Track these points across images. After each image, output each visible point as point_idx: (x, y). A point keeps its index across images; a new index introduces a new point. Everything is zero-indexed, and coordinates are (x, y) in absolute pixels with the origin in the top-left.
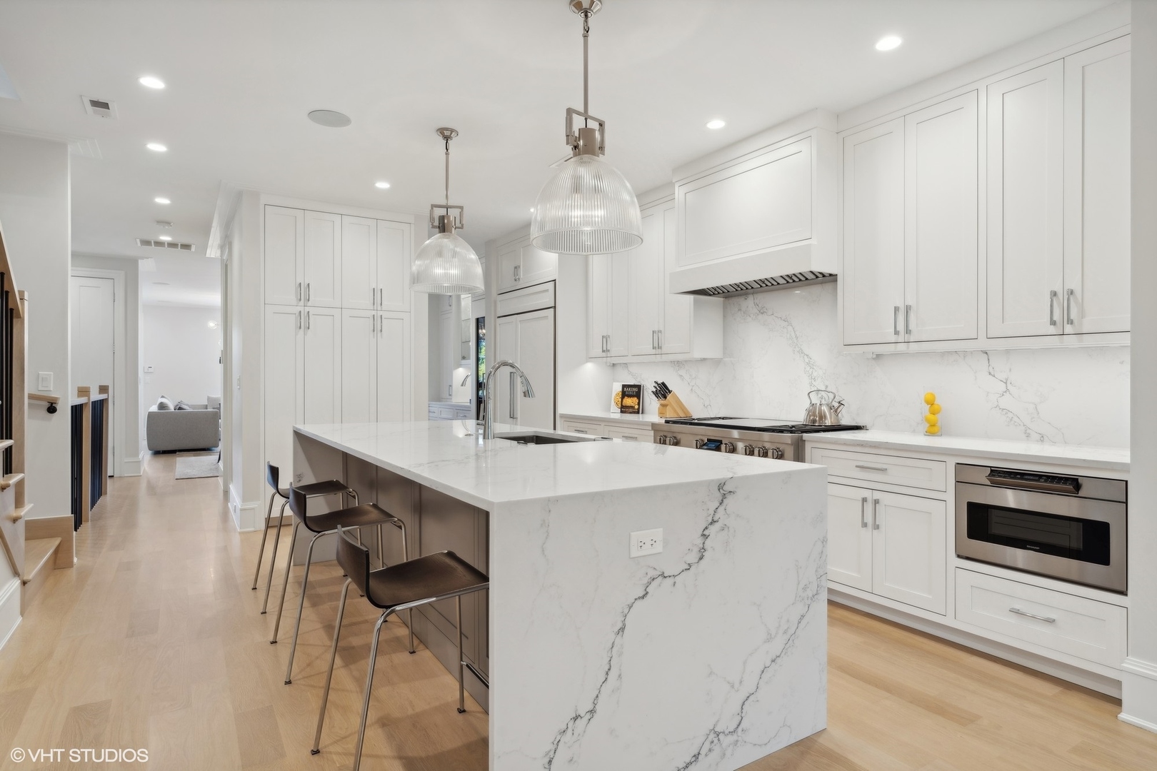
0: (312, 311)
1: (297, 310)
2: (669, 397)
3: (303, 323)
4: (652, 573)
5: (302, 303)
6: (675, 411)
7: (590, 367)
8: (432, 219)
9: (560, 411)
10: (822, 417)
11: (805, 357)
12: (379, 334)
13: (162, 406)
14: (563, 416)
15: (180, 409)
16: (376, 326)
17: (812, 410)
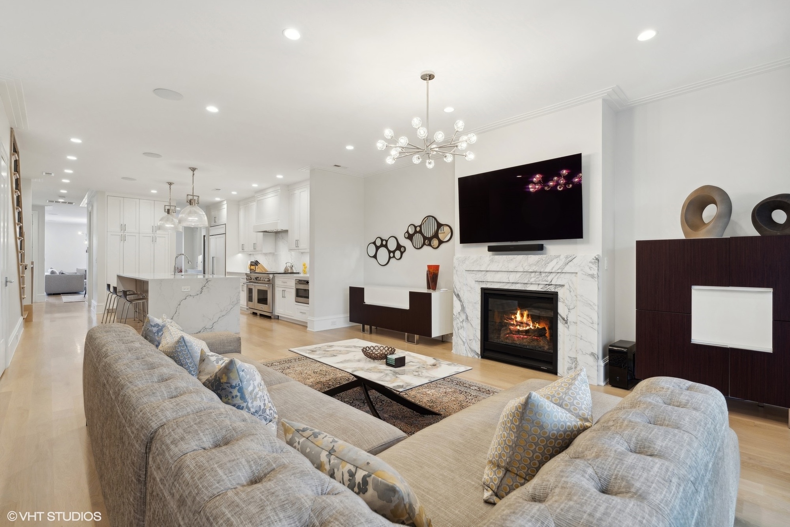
0: (127, 234)
1: (120, 234)
2: (259, 265)
3: (123, 239)
4: (187, 295)
5: (123, 231)
7: (240, 255)
8: (165, 210)
9: (227, 271)
10: (288, 270)
12: (155, 243)
13: (53, 272)
14: (228, 273)
15: (62, 273)
16: (154, 240)
17: (286, 269)
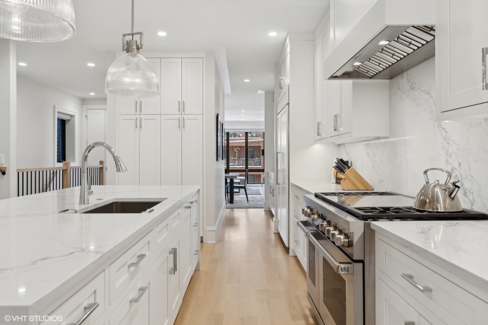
0: (143, 117)
1: (134, 117)
3: (139, 125)
5: (138, 113)
6: (354, 184)
7: (318, 147)
11: (443, 131)
12: (183, 129)
16: (181, 124)
